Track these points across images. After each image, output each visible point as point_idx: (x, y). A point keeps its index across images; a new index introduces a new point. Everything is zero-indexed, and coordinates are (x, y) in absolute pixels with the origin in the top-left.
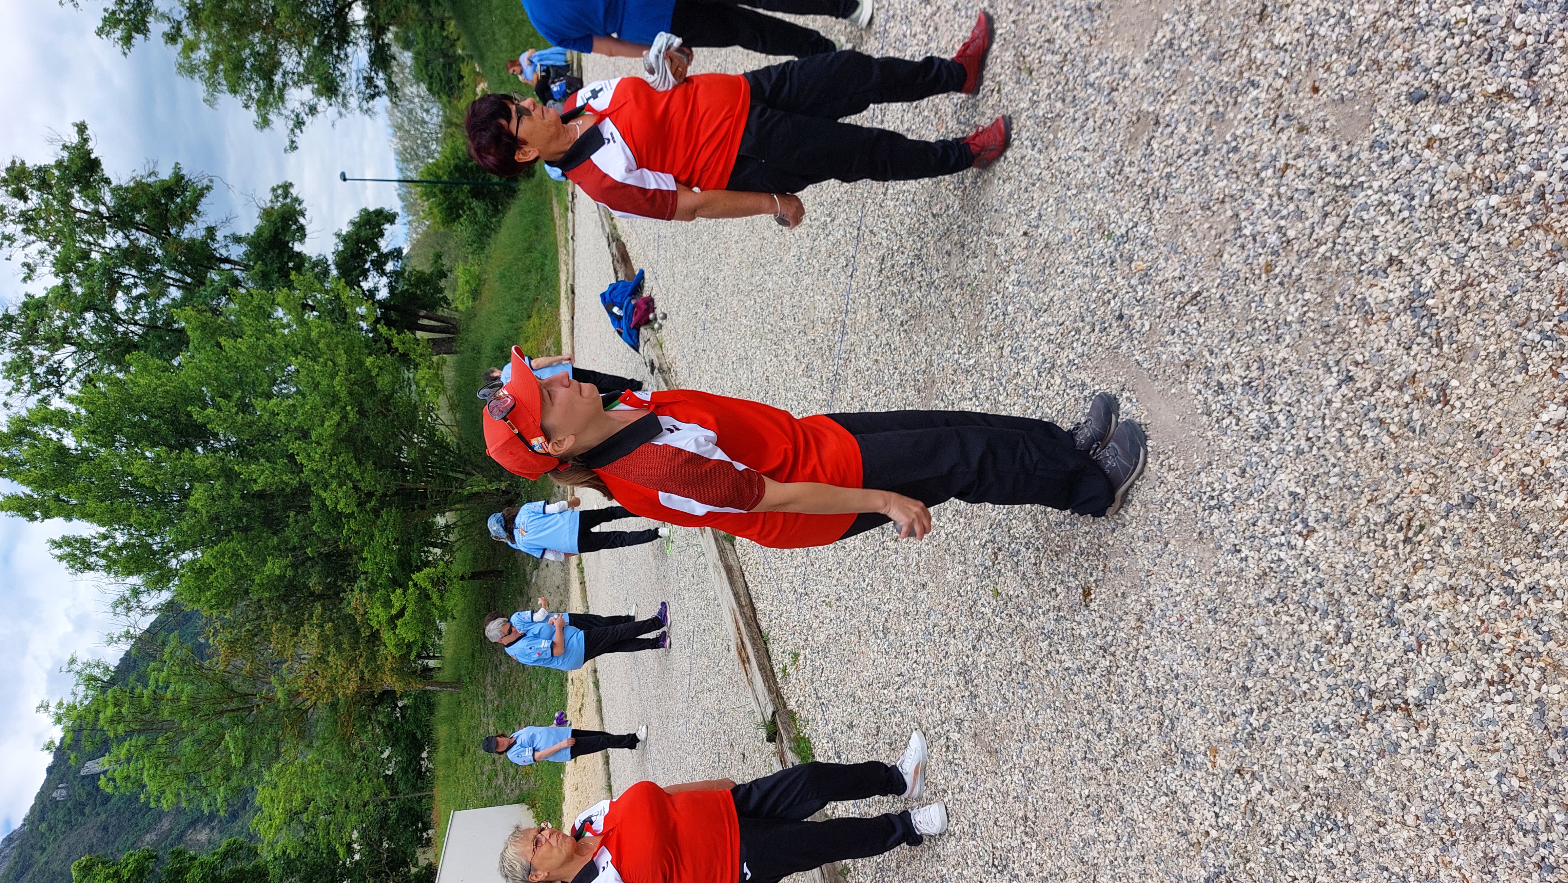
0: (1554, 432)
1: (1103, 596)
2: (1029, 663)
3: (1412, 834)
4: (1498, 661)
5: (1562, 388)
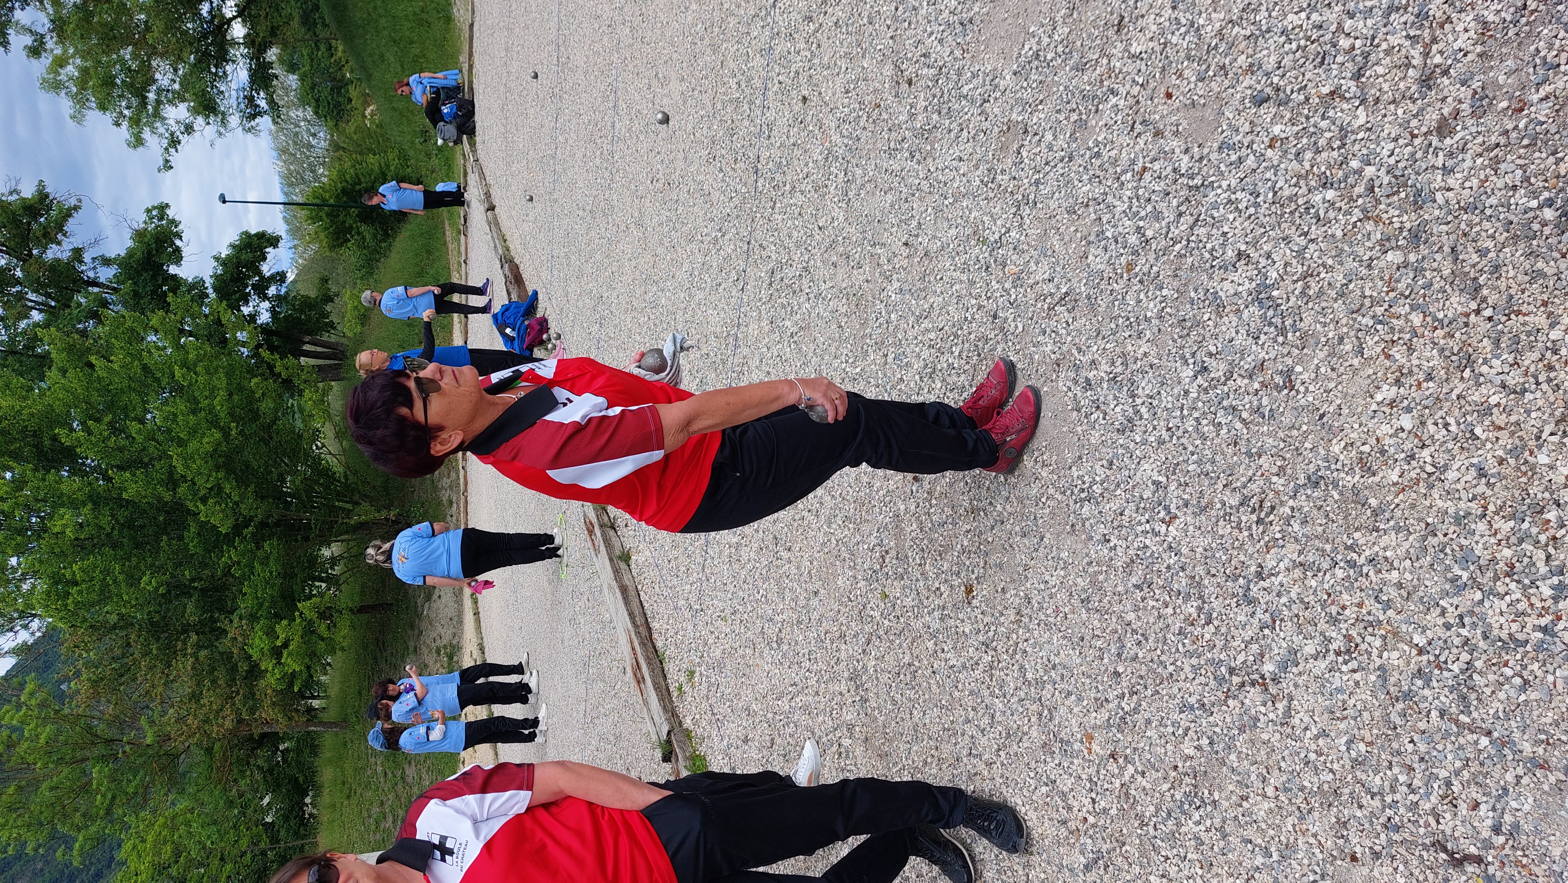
0: (1387, 410)
1: (984, 593)
3: (1272, 805)
4: (1344, 632)
5: (1393, 369)
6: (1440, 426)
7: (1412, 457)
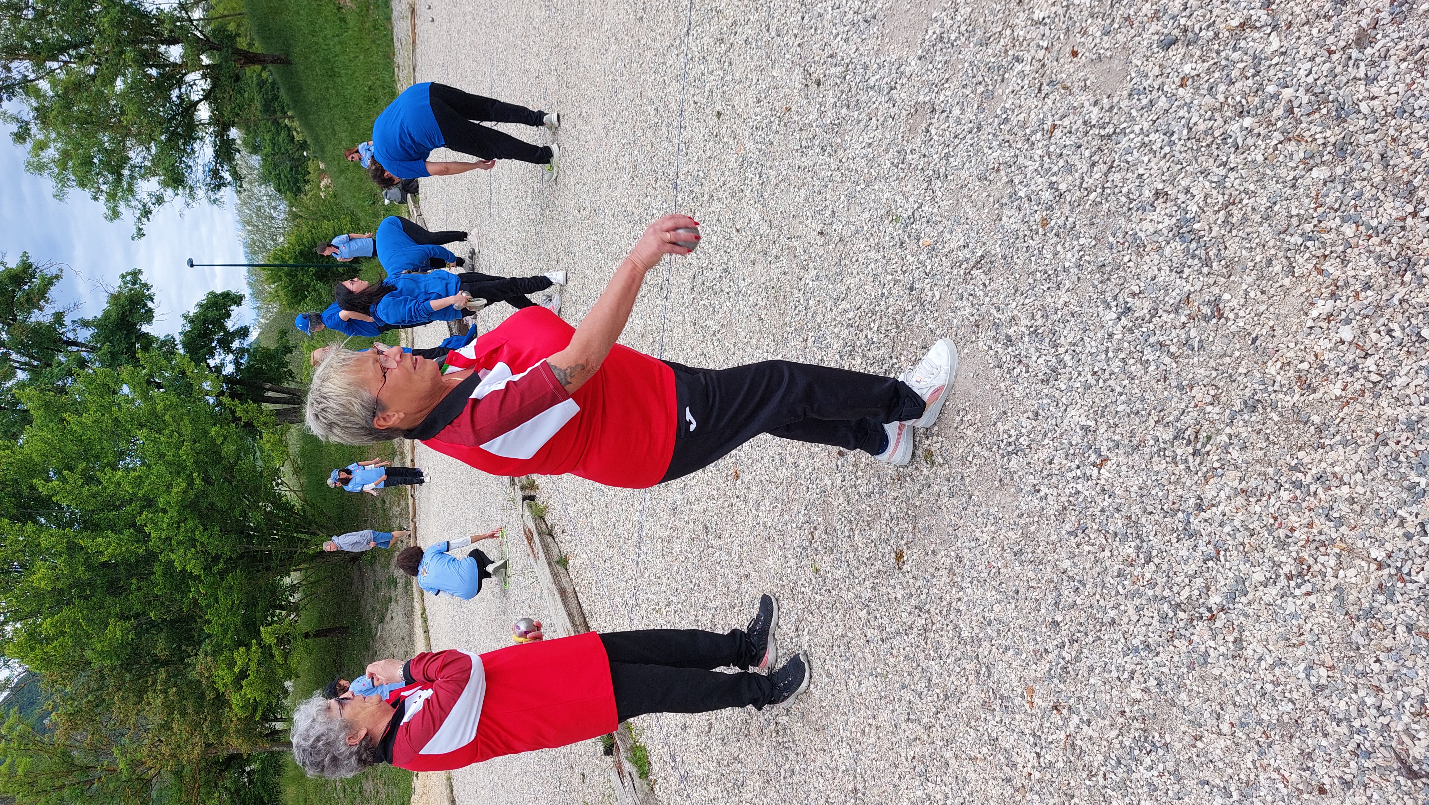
0: (1325, 325)
1: (915, 557)
2: (850, 634)
4: (1294, 554)
5: (1328, 283)
6: (1383, 333)
7: (1355, 368)
